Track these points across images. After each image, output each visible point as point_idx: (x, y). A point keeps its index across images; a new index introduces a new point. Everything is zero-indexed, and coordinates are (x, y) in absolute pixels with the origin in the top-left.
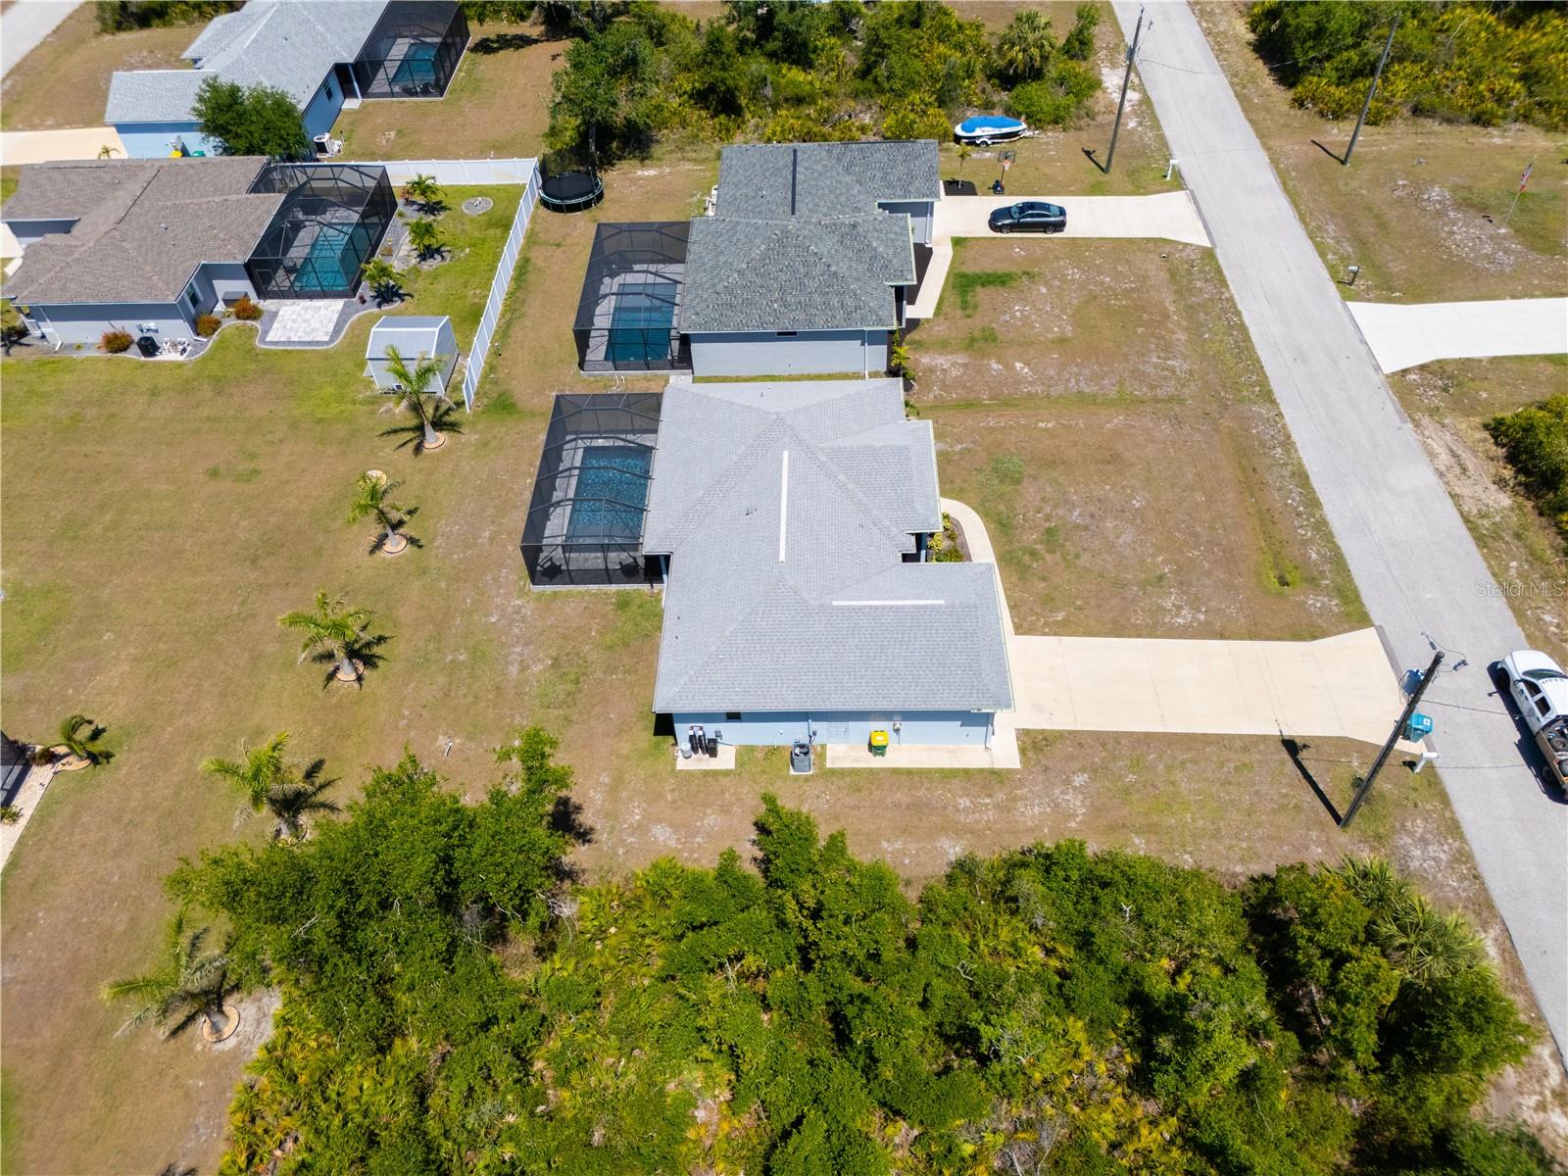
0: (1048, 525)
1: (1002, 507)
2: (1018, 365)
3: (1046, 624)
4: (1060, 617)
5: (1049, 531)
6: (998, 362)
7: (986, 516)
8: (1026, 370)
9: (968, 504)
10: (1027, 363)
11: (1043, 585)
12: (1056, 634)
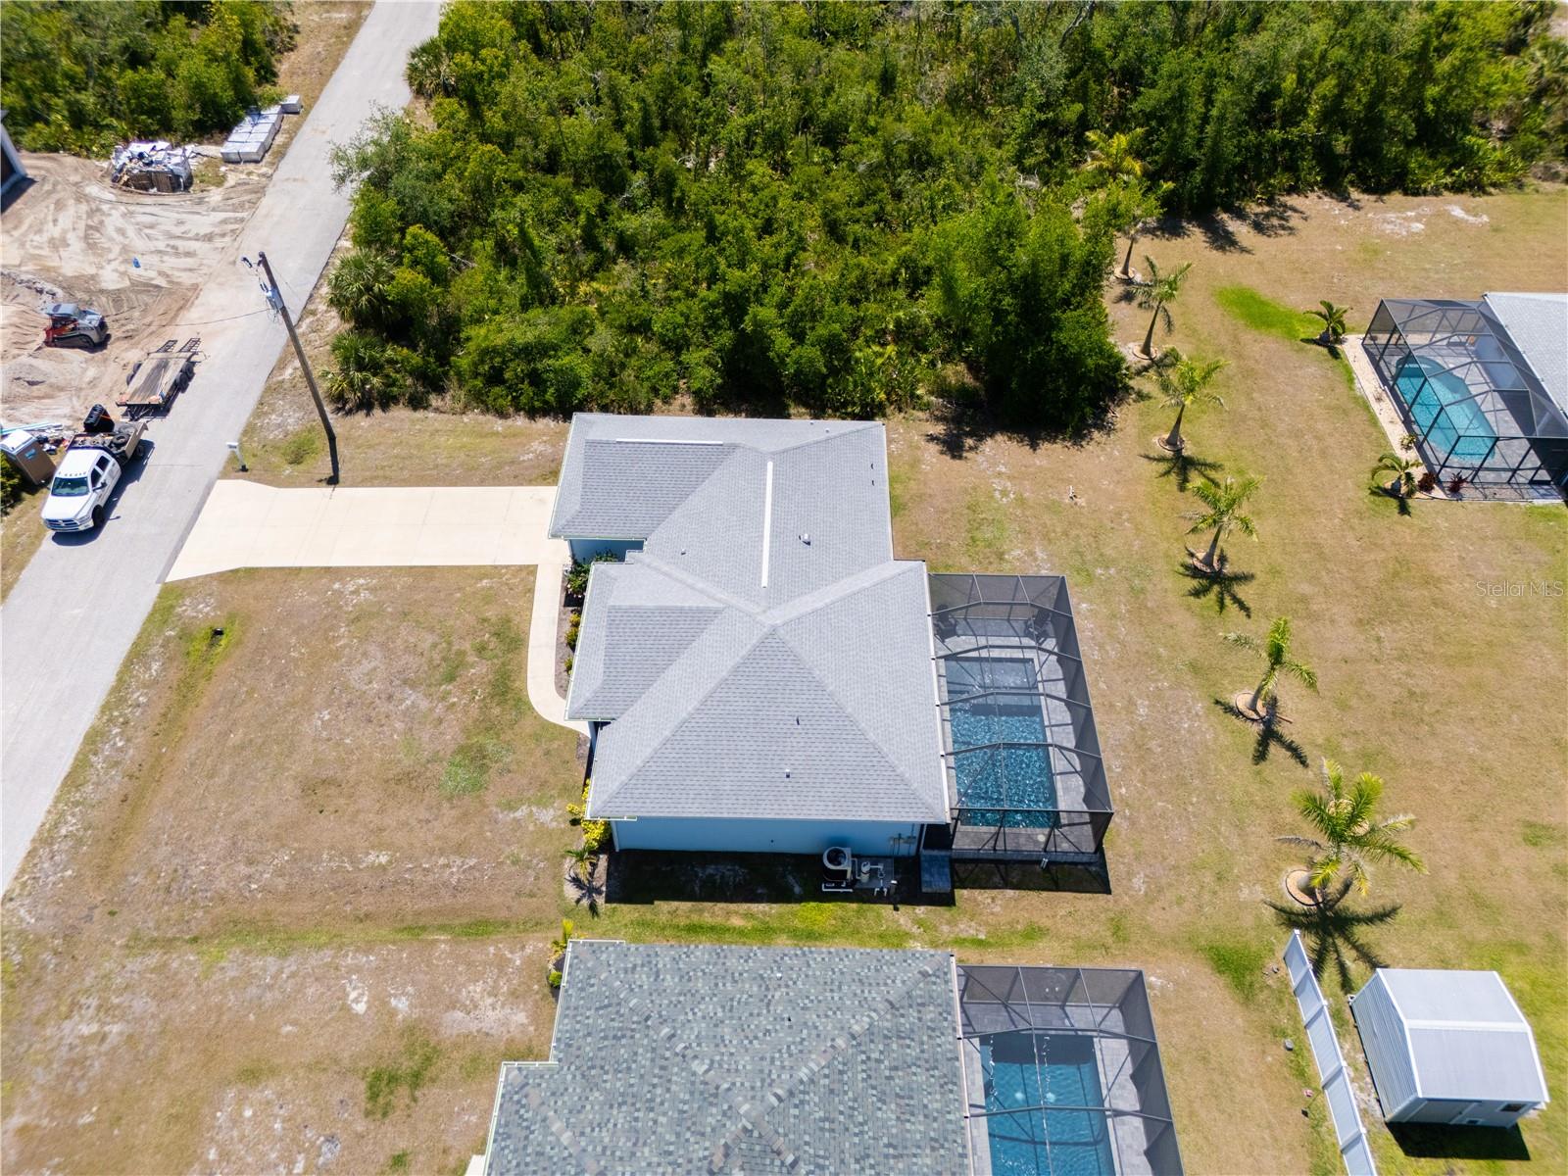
0: (450, 687)
1: (497, 711)
2: (360, 1008)
3: (501, 576)
4: (485, 582)
5: (451, 678)
6: (393, 1013)
7: (520, 699)
8: (353, 995)
9: (538, 717)
10: (346, 1008)
11: (488, 614)
12: (496, 567)
